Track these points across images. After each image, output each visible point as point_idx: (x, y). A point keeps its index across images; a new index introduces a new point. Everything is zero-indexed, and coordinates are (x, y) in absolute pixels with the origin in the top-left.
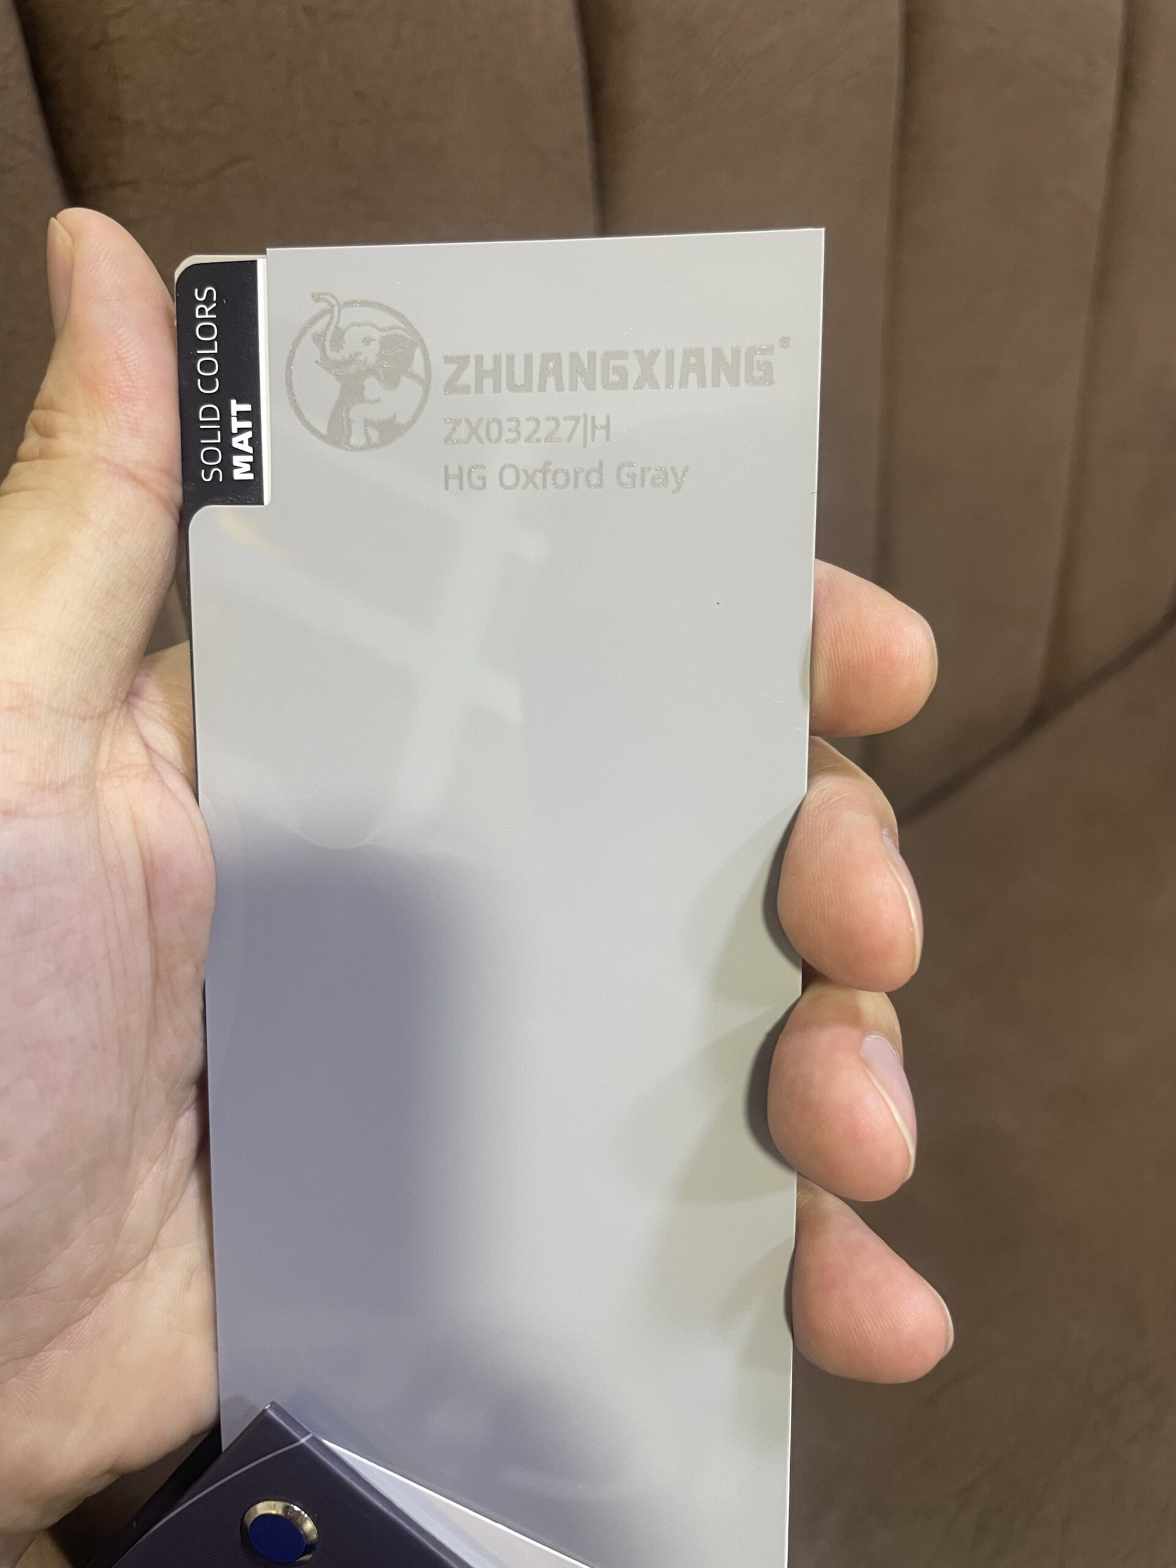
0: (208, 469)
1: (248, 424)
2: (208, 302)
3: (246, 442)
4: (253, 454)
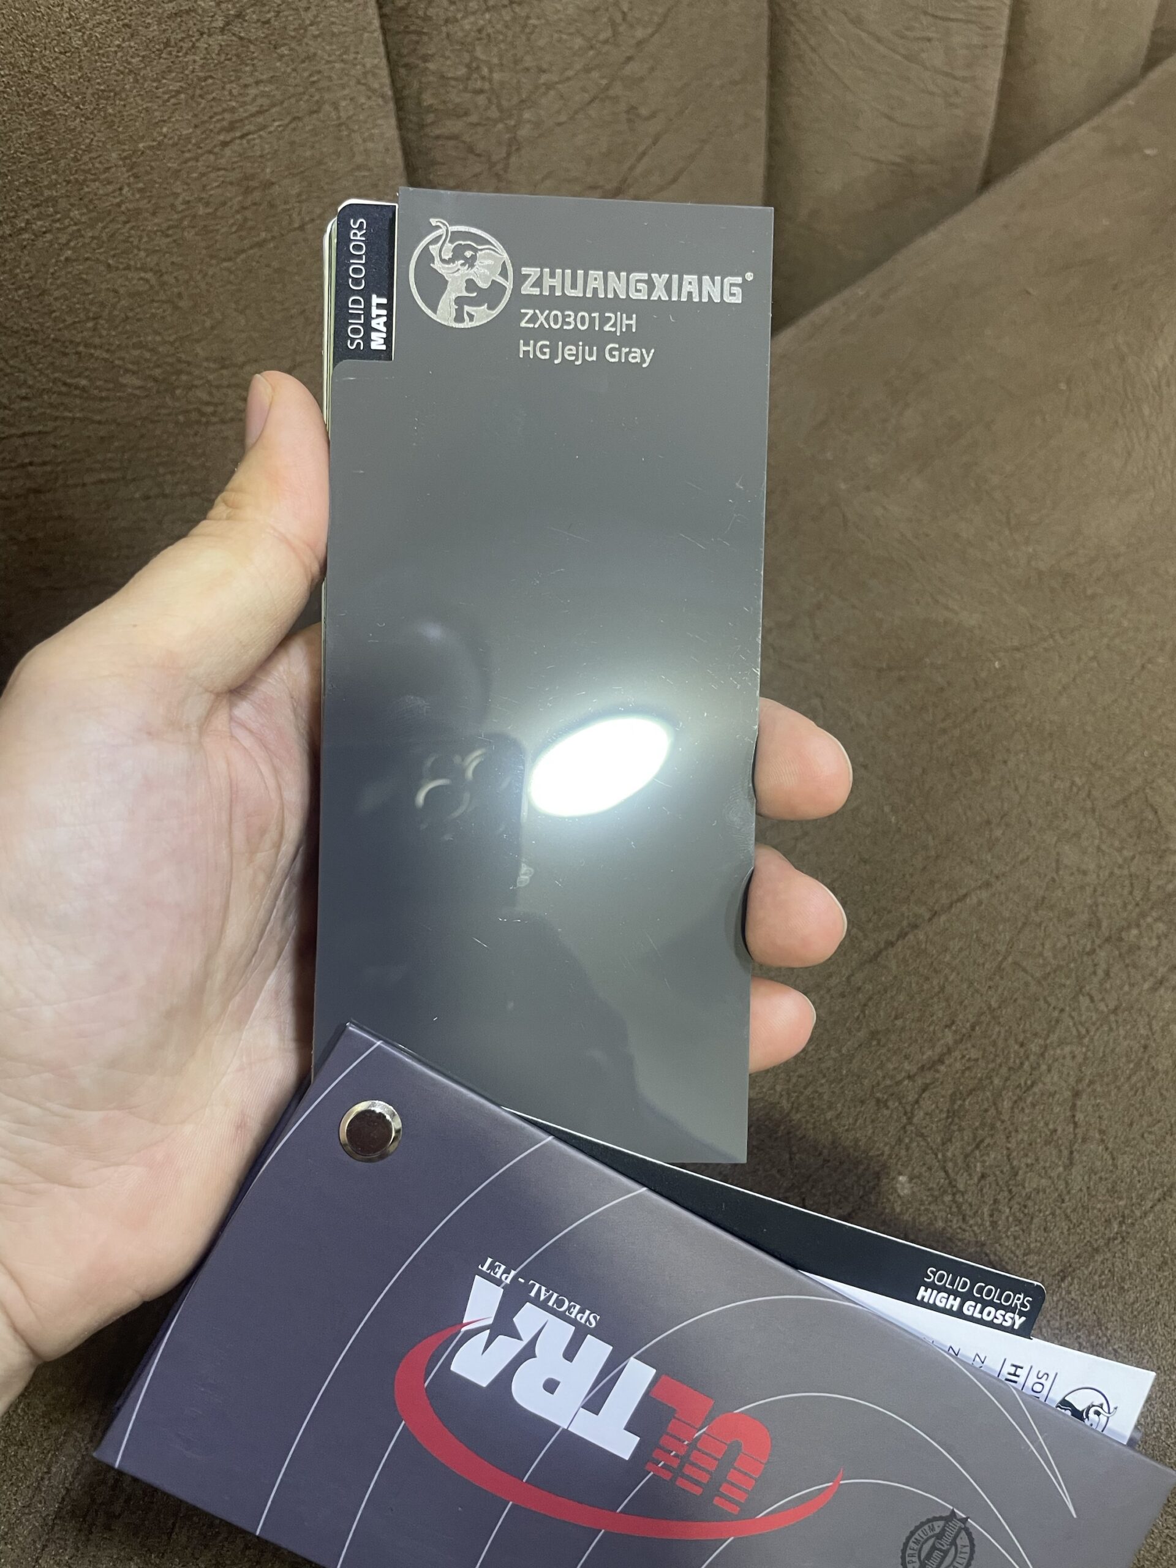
0: (353, 340)
1: (384, 312)
3: (382, 324)
4: (387, 333)
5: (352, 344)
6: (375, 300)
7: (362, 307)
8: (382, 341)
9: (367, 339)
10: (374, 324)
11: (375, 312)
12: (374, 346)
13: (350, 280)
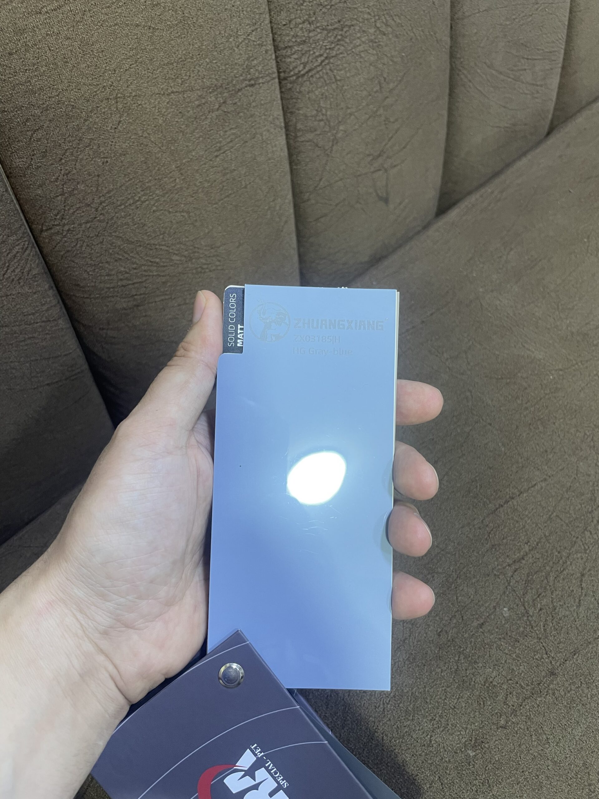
0: (230, 343)
1: (242, 331)
2: (234, 298)
3: (242, 336)
6: (239, 327)
7: (234, 329)
8: (242, 343)
9: (236, 343)
10: (239, 336)
11: (239, 331)
12: (238, 345)
13: (229, 319)
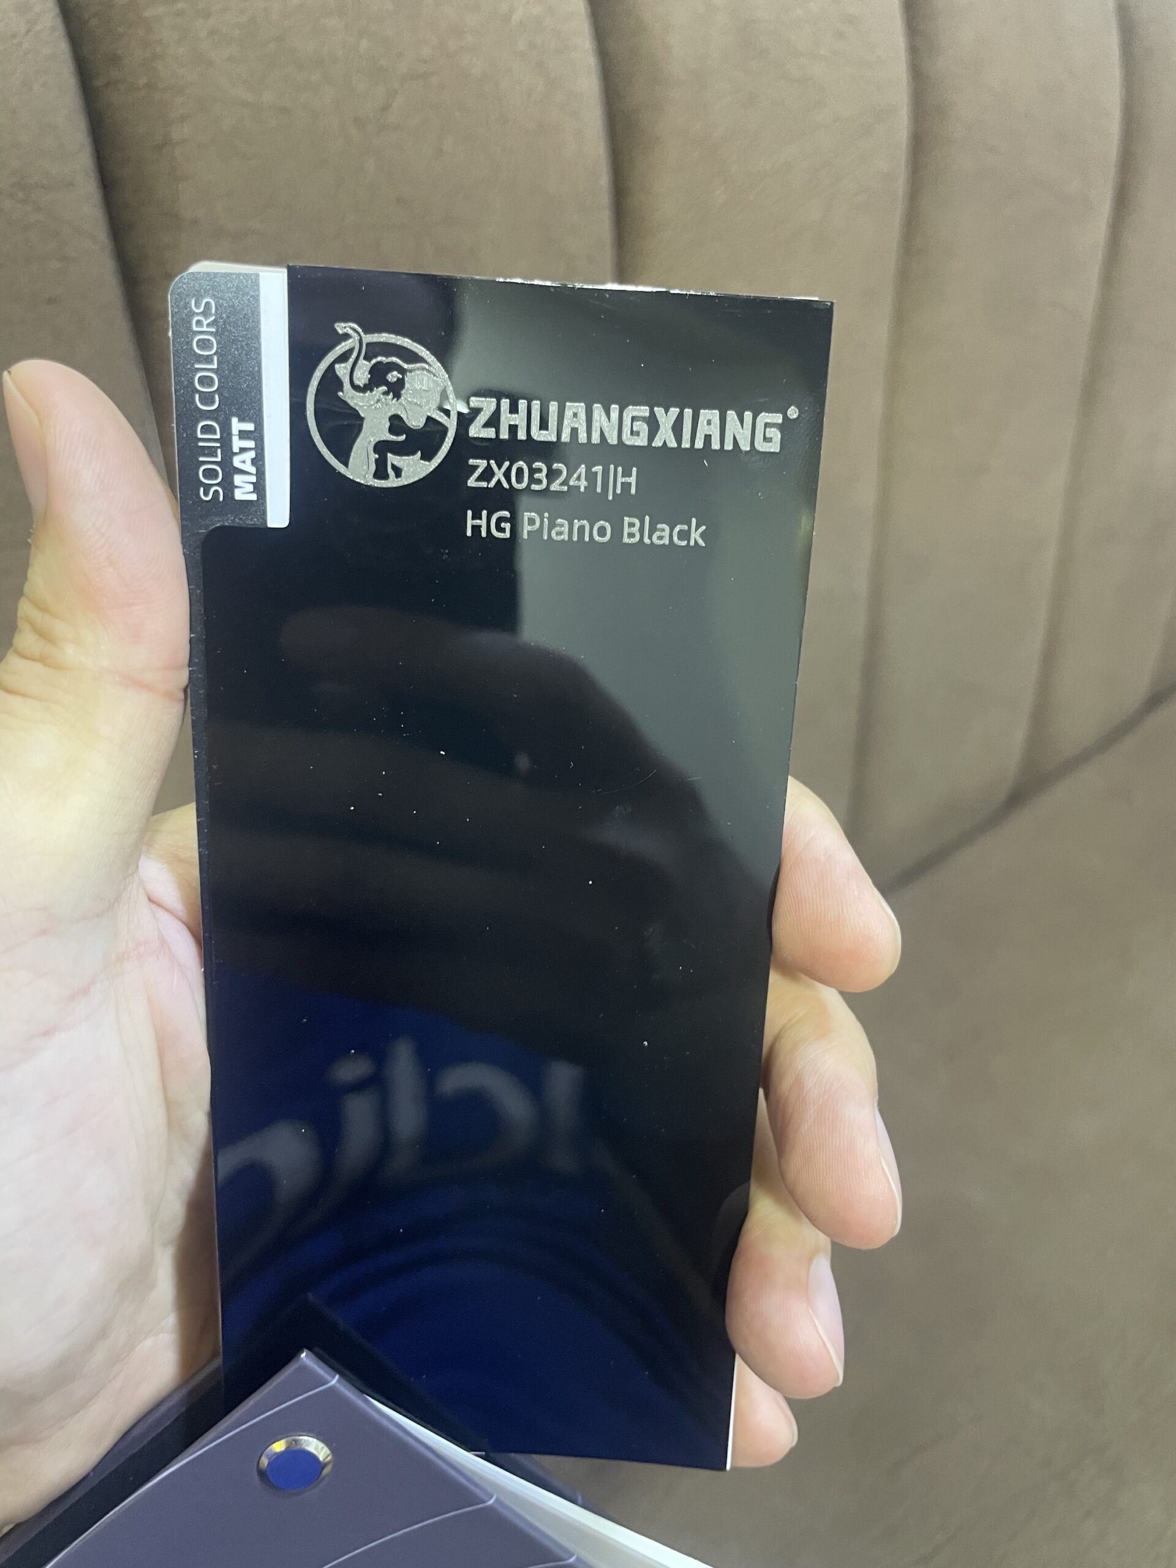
0: (207, 488)
1: (251, 444)
2: (206, 313)
3: (249, 462)
4: (256, 475)
5: (206, 494)
6: (236, 425)
7: (218, 436)
8: (251, 488)
9: (228, 485)
10: (237, 462)
11: (237, 444)
12: (239, 495)
13: (197, 396)
